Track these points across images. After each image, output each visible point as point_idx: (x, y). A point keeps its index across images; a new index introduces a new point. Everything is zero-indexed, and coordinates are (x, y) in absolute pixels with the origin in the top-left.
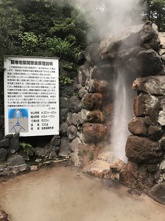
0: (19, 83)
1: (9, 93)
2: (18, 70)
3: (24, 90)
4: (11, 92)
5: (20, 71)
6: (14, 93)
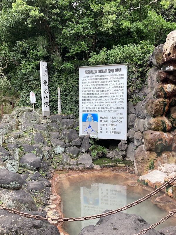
0: (91, 91)
1: (83, 100)
2: (90, 79)
3: (95, 97)
4: (85, 99)
5: (92, 79)
6: (87, 100)
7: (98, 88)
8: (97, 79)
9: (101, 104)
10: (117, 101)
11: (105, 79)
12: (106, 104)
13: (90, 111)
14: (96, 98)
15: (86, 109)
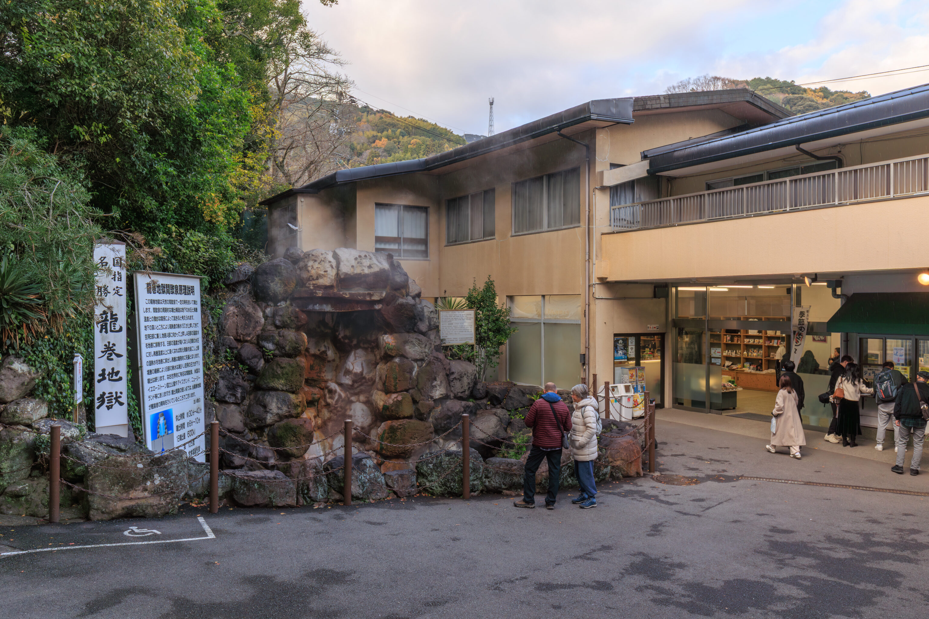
7: (169, 335)
8: (165, 310)
9: (176, 379)
10: (193, 369)
11: (178, 310)
12: (180, 378)
13: (162, 403)
14: (167, 365)
15: (155, 401)
